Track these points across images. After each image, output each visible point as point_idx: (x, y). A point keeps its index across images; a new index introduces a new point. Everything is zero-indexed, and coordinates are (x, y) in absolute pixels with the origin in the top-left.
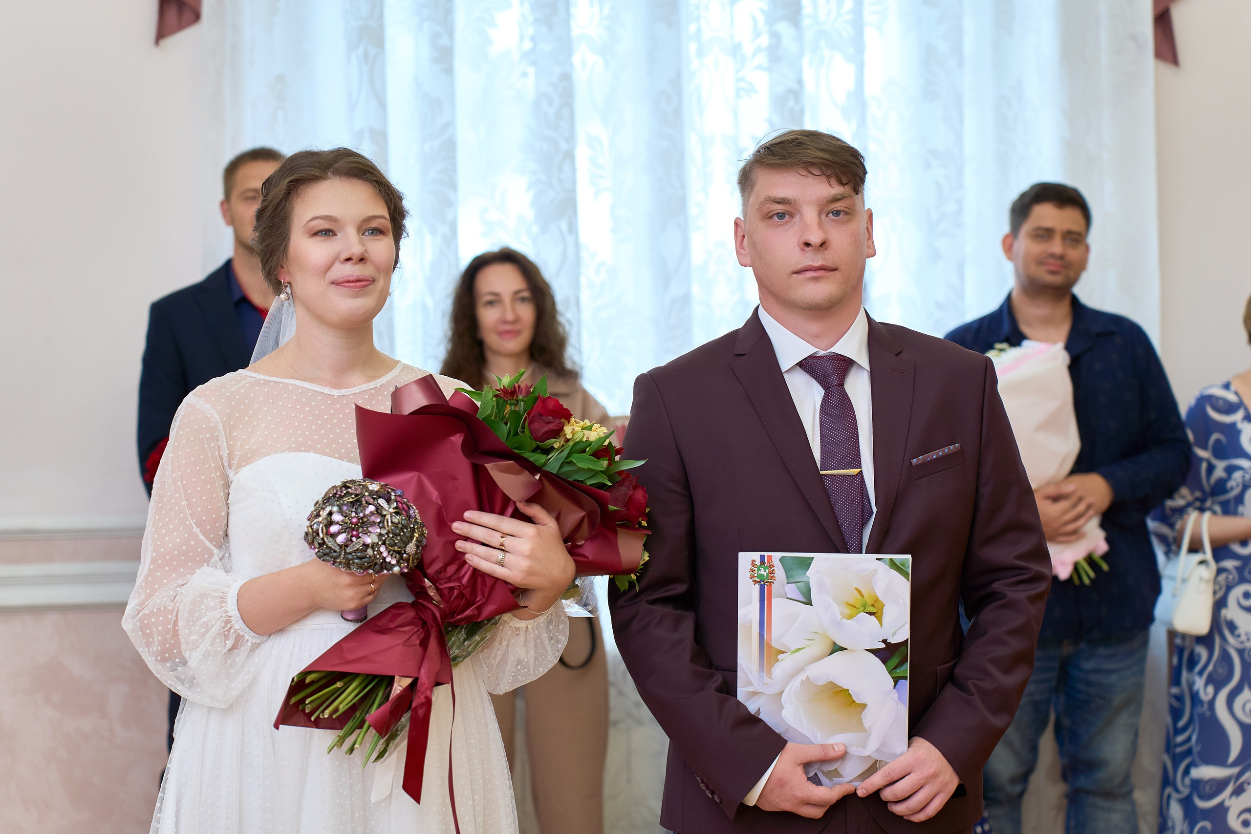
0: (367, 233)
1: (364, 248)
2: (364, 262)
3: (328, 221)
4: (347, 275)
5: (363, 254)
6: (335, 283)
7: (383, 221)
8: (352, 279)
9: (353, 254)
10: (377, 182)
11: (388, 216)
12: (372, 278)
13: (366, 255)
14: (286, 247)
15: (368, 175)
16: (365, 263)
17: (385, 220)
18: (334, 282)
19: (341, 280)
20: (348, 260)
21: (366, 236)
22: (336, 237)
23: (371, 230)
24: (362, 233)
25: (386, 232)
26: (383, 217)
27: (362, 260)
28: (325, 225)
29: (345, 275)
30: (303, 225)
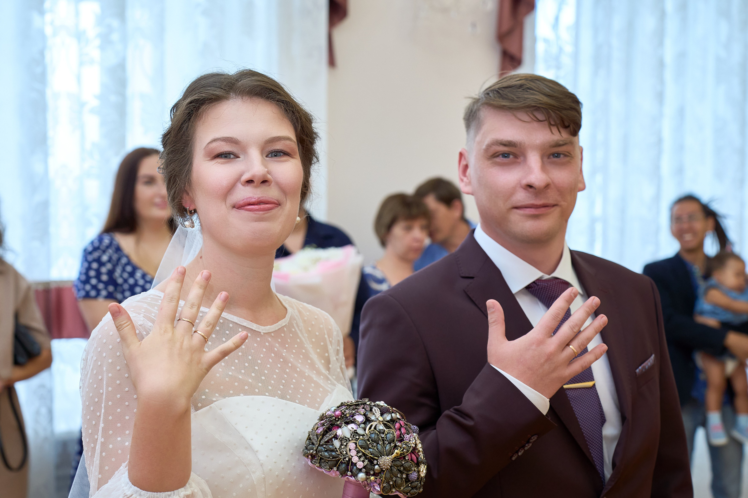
0: (270, 156)
1: (266, 170)
2: (267, 184)
3: (229, 143)
4: (248, 197)
5: (264, 176)
6: (236, 207)
7: (288, 142)
8: (253, 200)
9: (254, 176)
10: (283, 102)
11: (293, 137)
12: (277, 201)
13: (269, 176)
14: (189, 171)
15: (273, 94)
16: (270, 185)
17: (290, 142)
18: (235, 205)
19: (241, 203)
20: (250, 182)
21: (269, 157)
22: (238, 159)
23: (274, 152)
24: (266, 155)
25: (292, 153)
26: (288, 139)
27: (264, 182)
28: (226, 148)
29: (245, 197)
30: (204, 147)
